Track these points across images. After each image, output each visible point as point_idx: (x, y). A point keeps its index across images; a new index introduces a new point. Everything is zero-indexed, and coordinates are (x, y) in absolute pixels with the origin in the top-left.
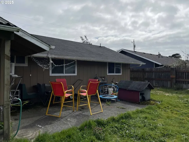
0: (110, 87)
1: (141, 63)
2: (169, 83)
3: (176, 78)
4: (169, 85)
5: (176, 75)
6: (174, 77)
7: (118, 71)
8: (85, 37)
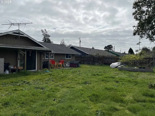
0: (67, 64)
1: (80, 54)
2: (91, 62)
3: (93, 60)
4: (91, 63)
5: (93, 59)
6: (92, 59)
7: (70, 57)
8: (45, 30)
